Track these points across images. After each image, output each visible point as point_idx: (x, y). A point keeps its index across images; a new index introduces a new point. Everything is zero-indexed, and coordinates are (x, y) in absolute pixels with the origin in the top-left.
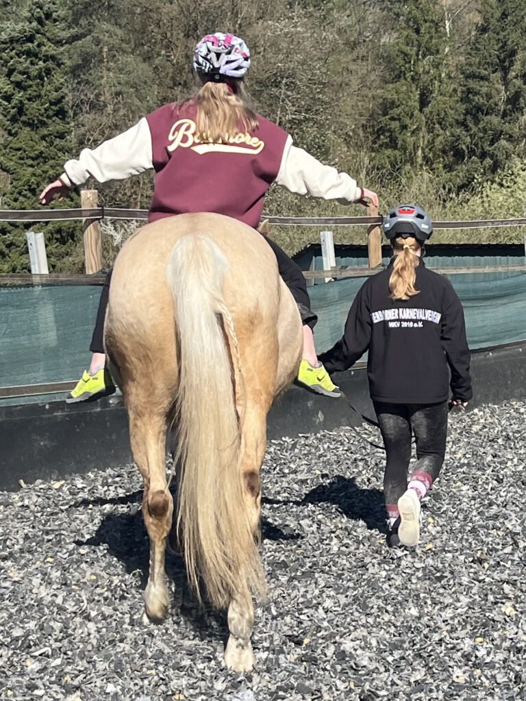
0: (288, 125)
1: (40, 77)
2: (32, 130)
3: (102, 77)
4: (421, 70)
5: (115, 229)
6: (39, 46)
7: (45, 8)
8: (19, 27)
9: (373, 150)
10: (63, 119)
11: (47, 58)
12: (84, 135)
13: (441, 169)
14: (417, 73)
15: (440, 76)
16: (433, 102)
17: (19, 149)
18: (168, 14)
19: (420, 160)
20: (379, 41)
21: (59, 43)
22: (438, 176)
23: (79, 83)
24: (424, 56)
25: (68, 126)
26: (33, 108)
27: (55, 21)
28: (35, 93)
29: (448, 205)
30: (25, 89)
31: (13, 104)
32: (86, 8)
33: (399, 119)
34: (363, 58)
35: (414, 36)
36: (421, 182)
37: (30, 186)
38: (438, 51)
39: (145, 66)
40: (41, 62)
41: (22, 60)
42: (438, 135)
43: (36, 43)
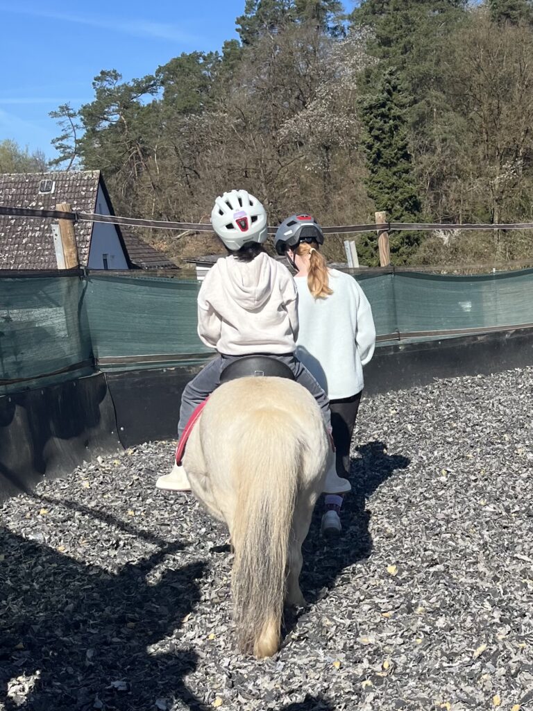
1: (391, 131)
2: (387, 168)
3: (433, 129)
5: (445, 234)
6: (389, 110)
8: (375, 98)
10: (408, 159)
11: (395, 118)
12: (422, 170)
17: (379, 182)
18: (476, 81)
21: (402, 106)
23: (418, 134)
25: (410, 165)
26: (388, 154)
27: (399, 91)
28: (388, 143)
30: (381, 140)
31: (373, 151)
32: (421, 81)
37: (387, 207)
39: (462, 119)
40: (391, 121)
41: (378, 120)
43: (387, 108)
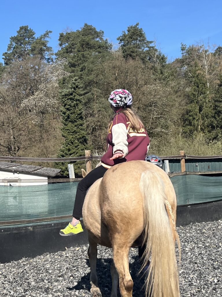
0: (155, 119)
1: (75, 106)
2: (72, 123)
3: (94, 106)
4: (200, 99)
6: (74, 96)
7: (76, 84)
8: (68, 91)
9: (183, 126)
10: (82, 120)
11: (77, 100)
12: (89, 124)
13: (207, 132)
14: (198, 100)
15: (206, 101)
16: (204, 110)
17: (68, 130)
18: (115, 84)
19: (199, 129)
20: (185, 90)
21: (81, 95)
22: (206, 135)
23: (87, 108)
24: (200, 95)
25: (83, 122)
26: (72, 116)
27: (79, 88)
28: (73, 112)
29: (210, 144)
30: (70, 110)
31: (66, 115)
32: (89, 83)
33: (192, 116)
34: (180, 96)
35: (197, 88)
36: (200, 137)
37: (71, 141)
38: (205, 93)
40: (75, 102)
41: (69, 101)
42: (206, 121)
43: (73, 96)
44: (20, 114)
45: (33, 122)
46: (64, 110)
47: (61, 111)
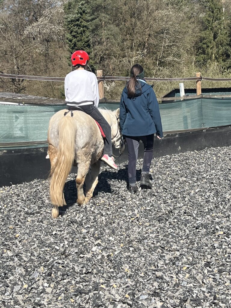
0: (167, 47)
1: (81, 33)
3: (102, 33)
4: (214, 26)
5: (107, 85)
7: (83, 9)
8: (74, 16)
9: (197, 55)
10: (89, 48)
11: (84, 27)
12: (96, 53)
13: (221, 61)
14: (212, 27)
15: (221, 28)
16: (219, 37)
18: (124, 9)
19: (213, 58)
20: (199, 16)
21: (88, 21)
22: (220, 64)
23: (94, 35)
24: (215, 21)
25: (91, 50)
26: (79, 44)
27: (86, 13)
28: (80, 39)
29: (224, 74)
30: (76, 38)
31: (72, 43)
32: (96, 9)
33: (206, 44)
34: (193, 22)
35: (212, 14)
36: (214, 66)
38: (220, 19)
39: (117, 28)
40: (82, 28)
41: (75, 27)
42: (220, 49)
43: (80, 22)
44: (23, 42)
45: (37, 50)
46: (71, 38)
47: (67, 39)
